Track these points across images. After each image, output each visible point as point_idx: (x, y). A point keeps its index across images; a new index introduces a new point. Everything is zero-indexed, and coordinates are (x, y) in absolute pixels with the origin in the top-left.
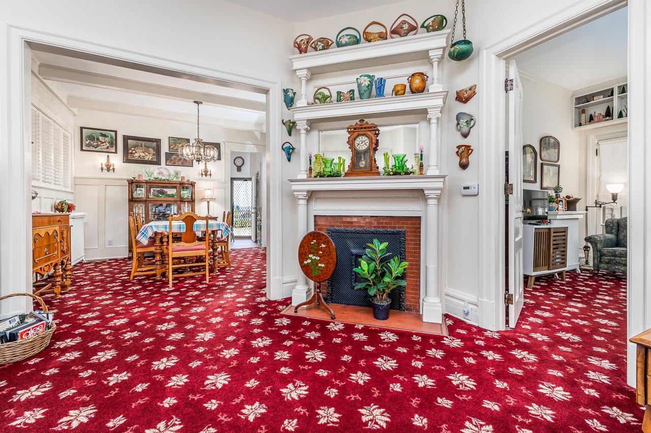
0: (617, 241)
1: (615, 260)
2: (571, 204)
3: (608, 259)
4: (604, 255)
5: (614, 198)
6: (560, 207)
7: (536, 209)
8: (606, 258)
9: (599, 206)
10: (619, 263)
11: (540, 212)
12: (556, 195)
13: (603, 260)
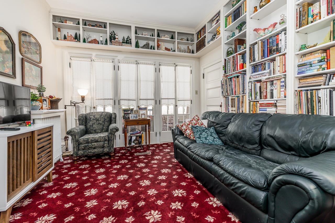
0: (86, 129)
1: (88, 146)
2: (54, 103)
3: (83, 146)
4: (81, 144)
5: (83, 99)
6: (44, 106)
7: (21, 109)
8: (82, 146)
9: (74, 105)
10: (91, 148)
11: (25, 111)
12: (40, 94)
13: (80, 148)
